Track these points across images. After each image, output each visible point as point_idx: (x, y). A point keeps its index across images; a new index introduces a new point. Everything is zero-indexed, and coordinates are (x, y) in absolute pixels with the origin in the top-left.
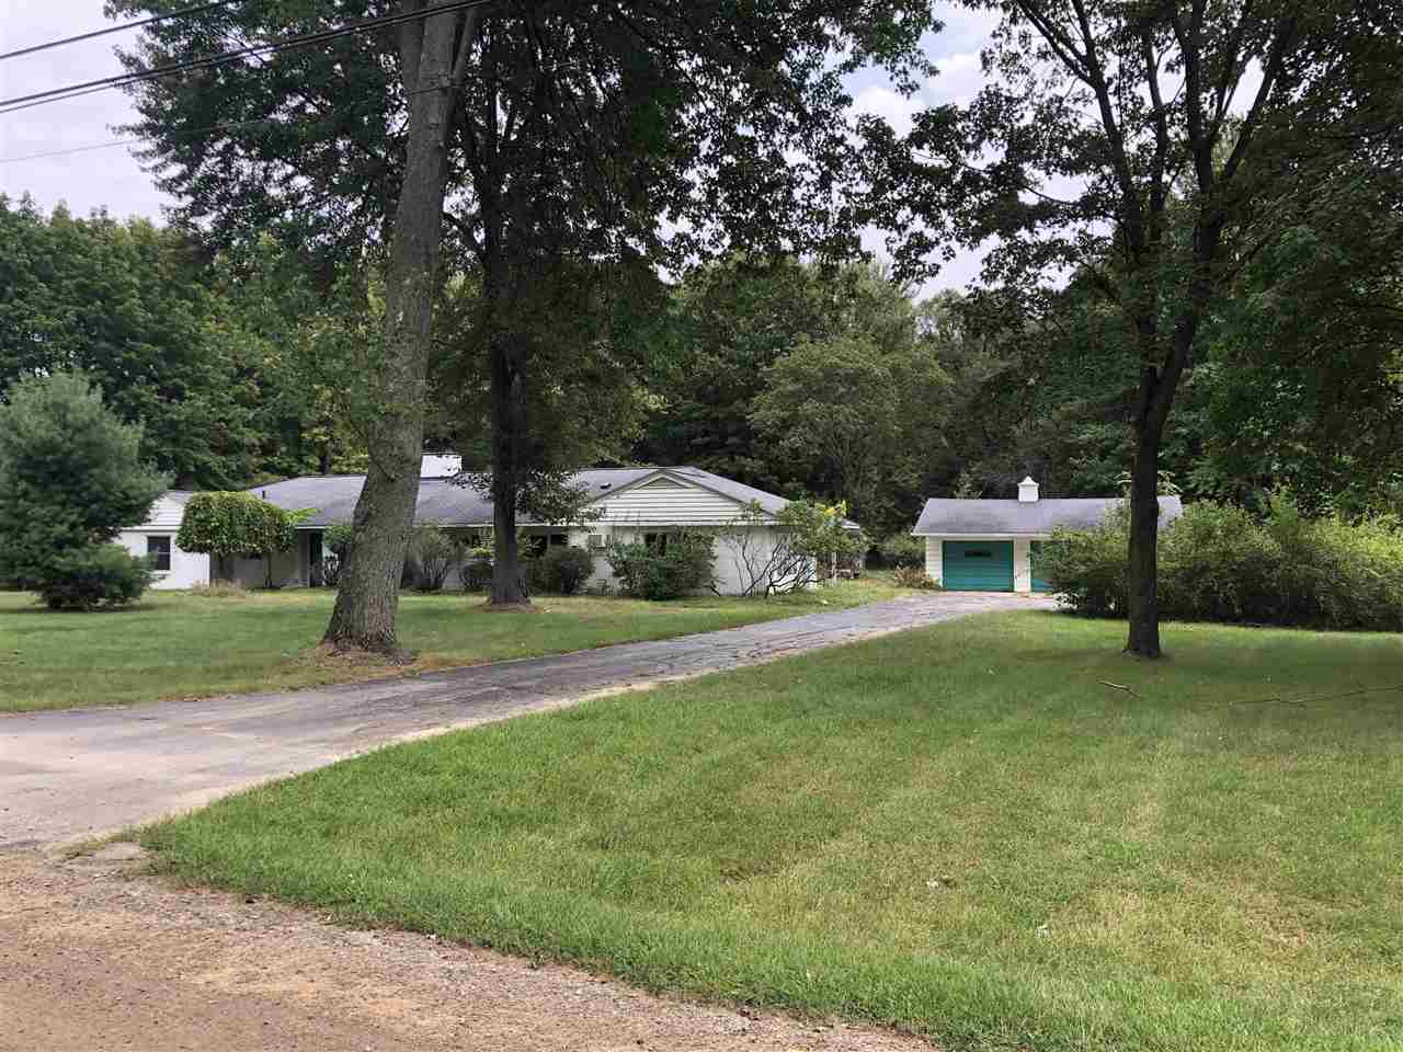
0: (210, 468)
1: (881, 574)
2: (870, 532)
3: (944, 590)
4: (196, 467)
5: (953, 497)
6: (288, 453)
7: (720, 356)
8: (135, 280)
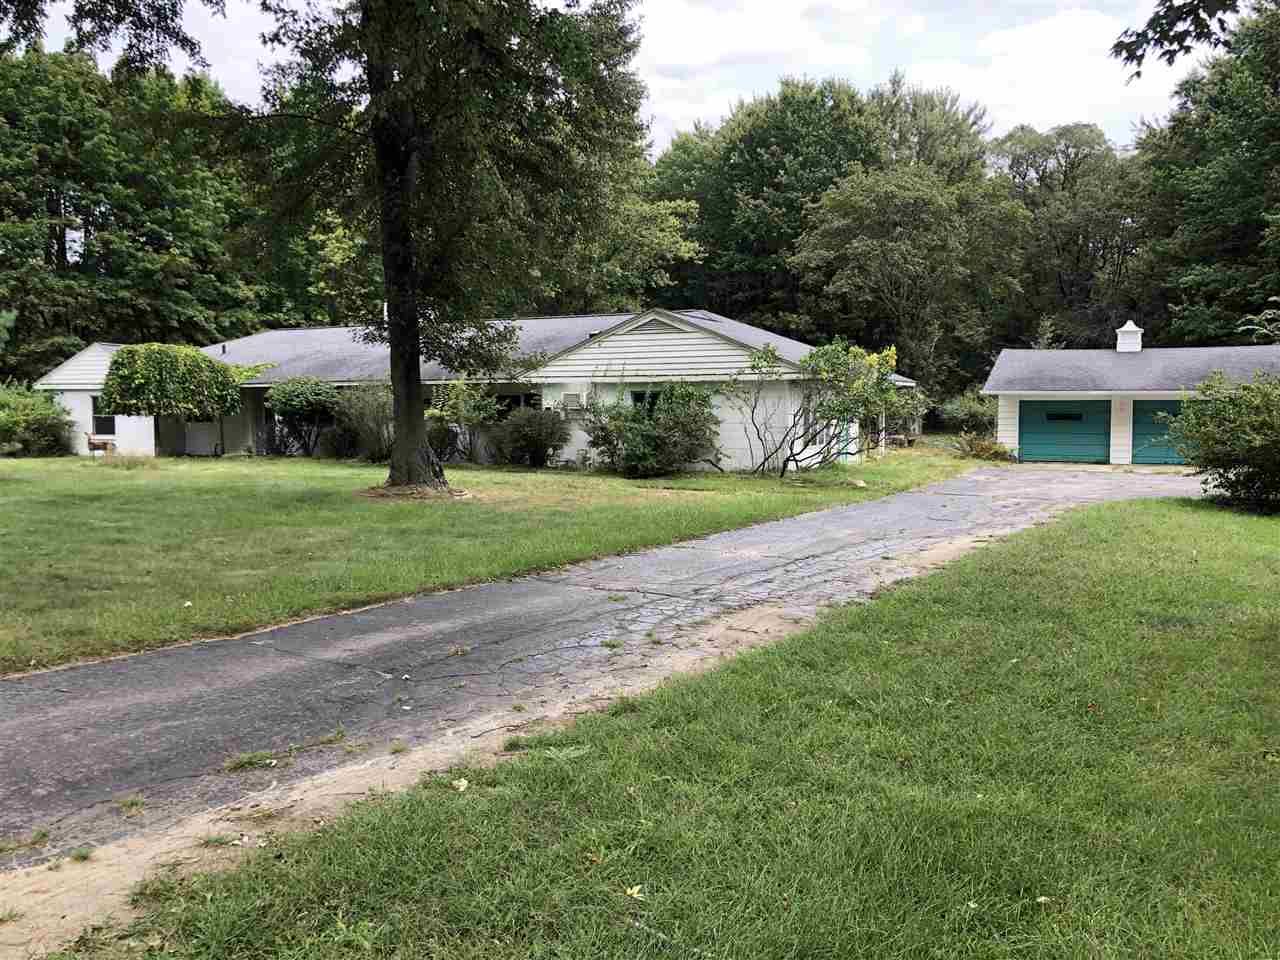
0: (196, 323)
1: (941, 440)
2: (930, 393)
3: (1021, 462)
4: (179, 321)
5: (1030, 348)
6: (295, 309)
7: (765, 200)
8: (108, 115)
